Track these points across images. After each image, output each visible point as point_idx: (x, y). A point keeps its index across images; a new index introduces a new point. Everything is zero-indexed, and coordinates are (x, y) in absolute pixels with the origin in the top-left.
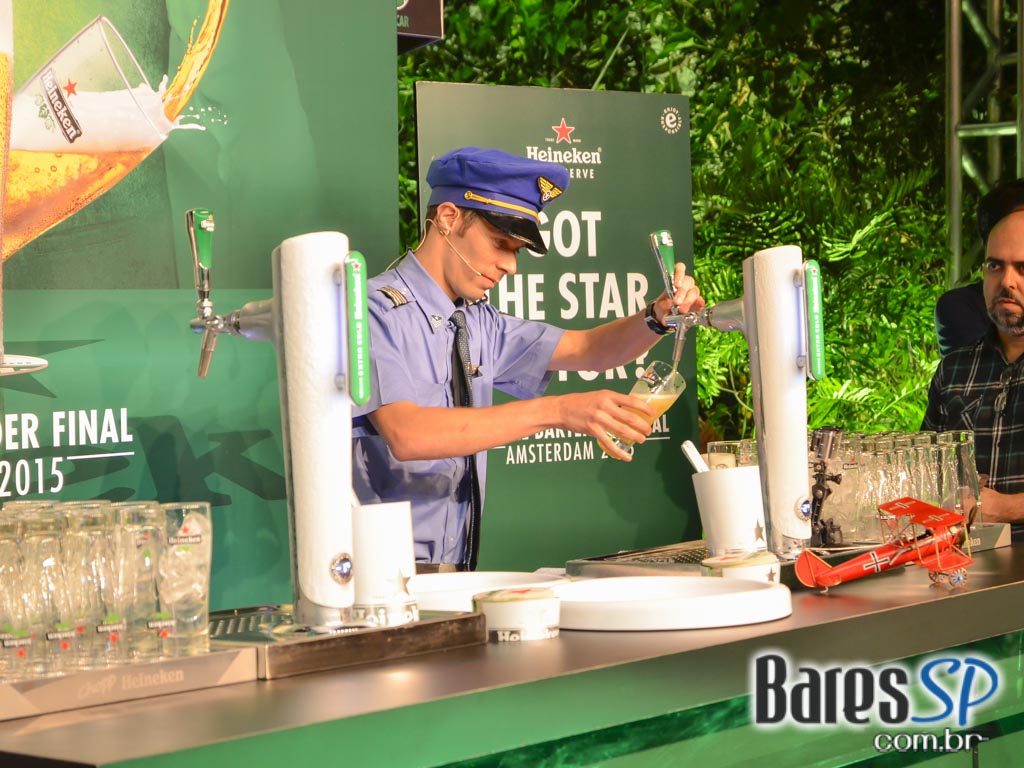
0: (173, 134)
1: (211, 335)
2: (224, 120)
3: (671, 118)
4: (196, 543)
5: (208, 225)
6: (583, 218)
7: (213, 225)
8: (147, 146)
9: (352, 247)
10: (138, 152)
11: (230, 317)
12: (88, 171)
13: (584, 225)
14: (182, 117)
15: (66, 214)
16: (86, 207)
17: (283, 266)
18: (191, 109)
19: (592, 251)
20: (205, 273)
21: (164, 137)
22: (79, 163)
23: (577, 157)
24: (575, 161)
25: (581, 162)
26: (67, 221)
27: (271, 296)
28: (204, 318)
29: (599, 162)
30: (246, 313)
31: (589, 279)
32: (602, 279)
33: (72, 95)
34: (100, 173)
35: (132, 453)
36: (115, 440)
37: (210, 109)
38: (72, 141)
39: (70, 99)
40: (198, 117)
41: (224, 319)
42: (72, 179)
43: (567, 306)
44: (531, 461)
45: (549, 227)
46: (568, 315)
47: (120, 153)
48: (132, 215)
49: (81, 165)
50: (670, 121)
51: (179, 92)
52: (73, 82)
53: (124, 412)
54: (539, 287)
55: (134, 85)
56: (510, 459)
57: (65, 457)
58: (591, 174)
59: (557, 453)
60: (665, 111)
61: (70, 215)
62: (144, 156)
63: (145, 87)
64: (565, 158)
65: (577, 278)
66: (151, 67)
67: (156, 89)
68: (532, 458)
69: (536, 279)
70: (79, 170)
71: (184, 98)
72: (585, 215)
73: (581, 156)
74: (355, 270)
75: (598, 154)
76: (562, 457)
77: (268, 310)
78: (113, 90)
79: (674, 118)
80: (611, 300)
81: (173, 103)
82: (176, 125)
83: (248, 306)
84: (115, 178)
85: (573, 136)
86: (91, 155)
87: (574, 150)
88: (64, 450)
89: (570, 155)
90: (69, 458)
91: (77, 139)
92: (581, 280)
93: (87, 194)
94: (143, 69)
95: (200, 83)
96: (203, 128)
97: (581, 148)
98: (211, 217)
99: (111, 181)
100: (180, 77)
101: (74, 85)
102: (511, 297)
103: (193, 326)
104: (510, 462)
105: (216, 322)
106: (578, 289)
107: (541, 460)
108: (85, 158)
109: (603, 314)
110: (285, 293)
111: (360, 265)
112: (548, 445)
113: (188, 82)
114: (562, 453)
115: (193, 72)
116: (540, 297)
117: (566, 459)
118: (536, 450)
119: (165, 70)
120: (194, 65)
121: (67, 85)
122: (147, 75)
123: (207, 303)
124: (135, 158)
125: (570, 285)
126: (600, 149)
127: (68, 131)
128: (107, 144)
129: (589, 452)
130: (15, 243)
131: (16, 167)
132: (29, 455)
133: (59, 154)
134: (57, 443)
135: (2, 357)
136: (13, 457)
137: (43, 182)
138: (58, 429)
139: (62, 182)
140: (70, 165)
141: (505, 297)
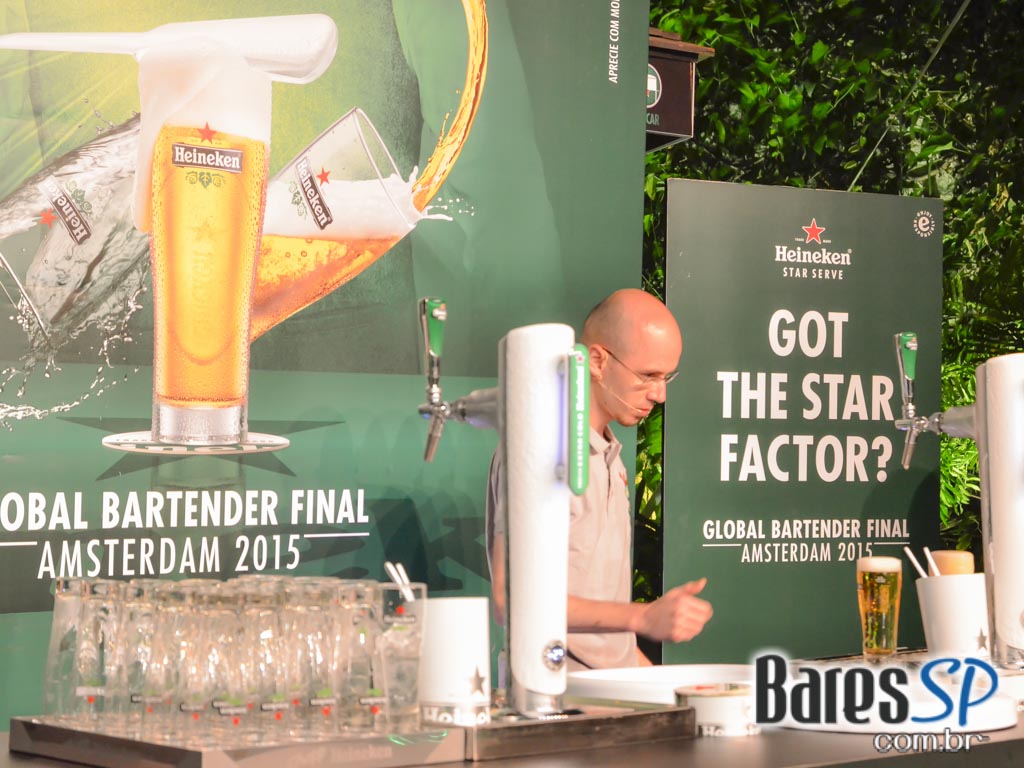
0: (421, 223)
1: (439, 421)
2: (471, 211)
3: (924, 221)
4: (411, 623)
5: (440, 314)
6: (830, 319)
7: (444, 313)
8: (395, 234)
9: (578, 340)
10: (385, 241)
11: (456, 403)
12: (337, 257)
13: (830, 326)
14: (430, 207)
15: (314, 298)
16: (333, 292)
17: (510, 357)
18: (440, 199)
19: (838, 352)
20: (435, 361)
21: (412, 227)
22: (328, 248)
23: (826, 257)
24: (824, 262)
25: (830, 262)
26: (315, 304)
27: (495, 385)
28: (432, 403)
29: (849, 263)
30: (471, 401)
31: (834, 380)
32: (847, 380)
33: (325, 183)
34: (348, 259)
35: (367, 534)
36: (351, 520)
37: (458, 200)
38: (322, 227)
39: (323, 188)
40: (446, 207)
41: (451, 405)
42: (321, 264)
43: (810, 406)
44: (767, 561)
45: (795, 326)
46: (810, 415)
47: (368, 240)
48: (378, 301)
49: (330, 251)
50: (923, 224)
51: (429, 182)
52: (326, 171)
53: (361, 493)
54: (782, 387)
55: (385, 175)
56: (745, 557)
57: (302, 535)
58: (840, 275)
59: (793, 553)
60: (918, 215)
61: (317, 299)
62: (392, 245)
63: (396, 177)
64: (814, 258)
65: (822, 378)
66: (403, 159)
67: (406, 179)
68: (767, 557)
69: (779, 378)
70: (329, 256)
71: (433, 189)
72: (832, 316)
73: (830, 257)
74: (579, 362)
75: (848, 256)
76: (798, 557)
77: (493, 398)
78: (365, 179)
79: (927, 222)
80: (855, 402)
81: (423, 194)
82: (424, 215)
83: (474, 394)
84: (362, 265)
85: (824, 237)
86: (341, 242)
87: (824, 250)
88: (302, 528)
89: (820, 256)
90: (306, 536)
91: (328, 226)
92: (825, 381)
93: (335, 280)
94: (395, 160)
95: (449, 175)
96: (451, 219)
97: (830, 249)
98: (443, 306)
99: (358, 268)
100: (431, 168)
101: (328, 173)
102: (753, 395)
103: (422, 412)
104: (746, 560)
105: (443, 408)
106: (821, 389)
107: (776, 560)
108: (335, 244)
109: (847, 416)
110: (510, 383)
111: (584, 357)
112: (784, 545)
113: (438, 174)
114: (798, 554)
115: (443, 164)
116: (783, 396)
117: (802, 560)
118: (772, 549)
119: (416, 161)
120: (444, 158)
121: (320, 173)
122: (398, 166)
123: (435, 389)
124: (382, 245)
125: (814, 386)
126: (850, 251)
127: (320, 218)
128: (357, 231)
129: (826, 553)
130: (263, 325)
131: (268, 251)
132: (268, 531)
133: (309, 240)
134: (295, 521)
135: (241, 435)
136: (252, 533)
137: (293, 267)
138: (296, 507)
139: (311, 267)
140: (320, 251)
141: (747, 395)
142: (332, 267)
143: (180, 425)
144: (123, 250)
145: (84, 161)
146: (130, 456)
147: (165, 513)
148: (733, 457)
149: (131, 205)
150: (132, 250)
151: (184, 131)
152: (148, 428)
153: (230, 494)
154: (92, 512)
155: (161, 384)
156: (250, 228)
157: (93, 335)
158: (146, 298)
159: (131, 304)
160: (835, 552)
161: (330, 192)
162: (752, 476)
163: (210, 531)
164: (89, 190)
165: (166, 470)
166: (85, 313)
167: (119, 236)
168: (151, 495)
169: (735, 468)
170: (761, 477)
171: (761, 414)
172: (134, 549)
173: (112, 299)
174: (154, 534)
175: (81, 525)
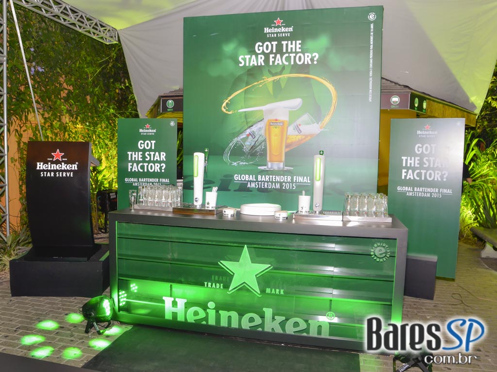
0: (321, 131)
3: (459, 123)
14: (324, 128)
18: (326, 127)
24: (430, 134)
32: (435, 159)
37: (330, 127)
39: (300, 127)
43: (425, 164)
45: (422, 147)
46: (425, 166)
53: (308, 177)
54: (418, 160)
57: (296, 184)
58: (434, 136)
59: (420, 194)
63: (316, 124)
64: (428, 133)
67: (318, 124)
68: (413, 195)
71: (324, 125)
81: (322, 126)
88: (296, 182)
96: (328, 130)
97: (432, 131)
100: (323, 122)
102: (411, 162)
104: (408, 195)
107: (416, 196)
112: (418, 193)
115: (327, 121)
116: (418, 162)
117: (422, 196)
118: (414, 193)
125: (426, 160)
129: (429, 195)
130: (288, 150)
131: (288, 138)
132: (289, 183)
133: (297, 136)
134: (294, 181)
135: (283, 167)
136: (286, 183)
137: (294, 140)
138: (295, 179)
139: (297, 140)
140: (300, 137)
141: (409, 161)
142: (302, 140)
143: (272, 165)
144: (261, 139)
145: (254, 126)
146: (263, 170)
147: (269, 179)
148: (405, 174)
149: (262, 132)
150: (263, 139)
151: (272, 120)
152: (266, 166)
153: (281, 177)
154: (256, 178)
155: (268, 159)
156: (285, 134)
157: (256, 152)
158: (265, 146)
159: (263, 148)
160: (431, 195)
161: (301, 128)
162: (410, 178)
163: (278, 182)
164: (255, 131)
165: (269, 172)
166: (255, 149)
167: (261, 137)
168: (267, 176)
169: (406, 176)
170: (412, 178)
171: (413, 165)
172: (264, 184)
173: (259, 147)
174: (267, 182)
175: (254, 180)
